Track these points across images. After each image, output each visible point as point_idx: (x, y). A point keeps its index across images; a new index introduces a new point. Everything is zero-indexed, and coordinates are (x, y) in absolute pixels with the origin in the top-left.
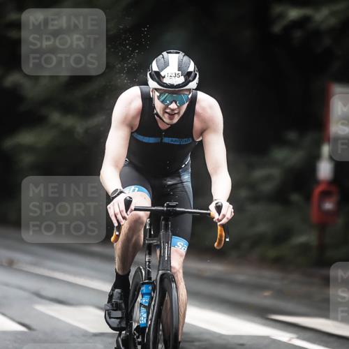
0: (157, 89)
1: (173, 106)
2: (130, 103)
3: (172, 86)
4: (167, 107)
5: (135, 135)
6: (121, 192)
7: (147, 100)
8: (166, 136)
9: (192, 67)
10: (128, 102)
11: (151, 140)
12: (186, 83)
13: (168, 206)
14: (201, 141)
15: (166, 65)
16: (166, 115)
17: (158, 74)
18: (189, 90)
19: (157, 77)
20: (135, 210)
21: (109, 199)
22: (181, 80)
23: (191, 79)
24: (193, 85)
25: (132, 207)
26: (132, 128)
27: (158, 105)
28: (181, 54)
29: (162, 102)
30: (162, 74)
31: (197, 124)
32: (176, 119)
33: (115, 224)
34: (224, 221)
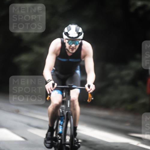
0: (67, 39)
5: (58, 58)
8: (70, 58)
12: (78, 36)
32: (74, 51)
33: (49, 93)
34: (91, 91)
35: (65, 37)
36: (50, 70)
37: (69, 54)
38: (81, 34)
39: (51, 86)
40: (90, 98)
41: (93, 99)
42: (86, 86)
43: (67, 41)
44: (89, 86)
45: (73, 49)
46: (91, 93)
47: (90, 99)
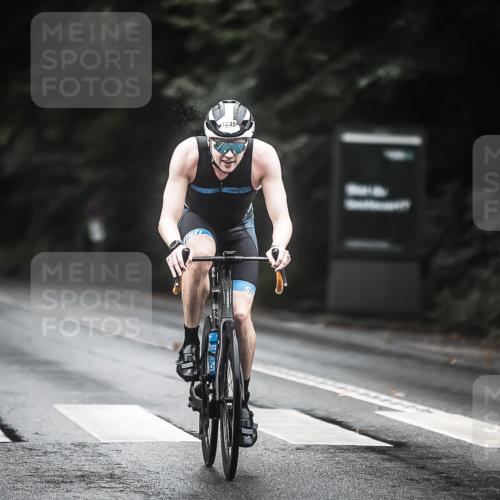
0: (213, 138)
1: (230, 154)
2: (187, 155)
3: (228, 135)
4: (223, 155)
5: (193, 186)
6: (179, 244)
7: (204, 150)
8: (224, 186)
9: (247, 116)
10: (185, 153)
11: (210, 191)
12: (242, 131)
13: (226, 255)
14: (261, 189)
15: (222, 115)
16: (223, 164)
17: (214, 123)
18: (246, 139)
19: (213, 126)
20: (194, 260)
21: (168, 251)
22: (237, 129)
23: (246, 128)
24: (249, 134)
25: (190, 258)
26: (189, 179)
27: (215, 154)
28: (237, 104)
29: (219, 151)
30: (218, 123)
31: (255, 172)
32: (233, 167)
33: (174, 275)
34: (281, 267)
35: (209, 133)
36: (175, 218)
37: (221, 177)
38: (248, 124)
39: (181, 259)
40: (282, 283)
41: (286, 285)
42: (269, 254)
43: (214, 143)
44: (275, 255)
45: (228, 163)
46: (281, 271)
47: (280, 286)
